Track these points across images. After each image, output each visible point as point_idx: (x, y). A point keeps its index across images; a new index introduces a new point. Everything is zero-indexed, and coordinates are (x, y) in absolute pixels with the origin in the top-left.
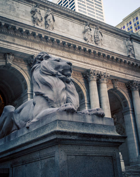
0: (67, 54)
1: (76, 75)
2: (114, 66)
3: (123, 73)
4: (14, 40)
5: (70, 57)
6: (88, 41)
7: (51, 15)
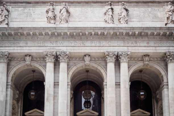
0: (80, 42)
1: (96, 60)
2: (140, 42)
3: (153, 47)
4: (27, 43)
5: (83, 45)
6: (108, 22)
7: (64, 8)
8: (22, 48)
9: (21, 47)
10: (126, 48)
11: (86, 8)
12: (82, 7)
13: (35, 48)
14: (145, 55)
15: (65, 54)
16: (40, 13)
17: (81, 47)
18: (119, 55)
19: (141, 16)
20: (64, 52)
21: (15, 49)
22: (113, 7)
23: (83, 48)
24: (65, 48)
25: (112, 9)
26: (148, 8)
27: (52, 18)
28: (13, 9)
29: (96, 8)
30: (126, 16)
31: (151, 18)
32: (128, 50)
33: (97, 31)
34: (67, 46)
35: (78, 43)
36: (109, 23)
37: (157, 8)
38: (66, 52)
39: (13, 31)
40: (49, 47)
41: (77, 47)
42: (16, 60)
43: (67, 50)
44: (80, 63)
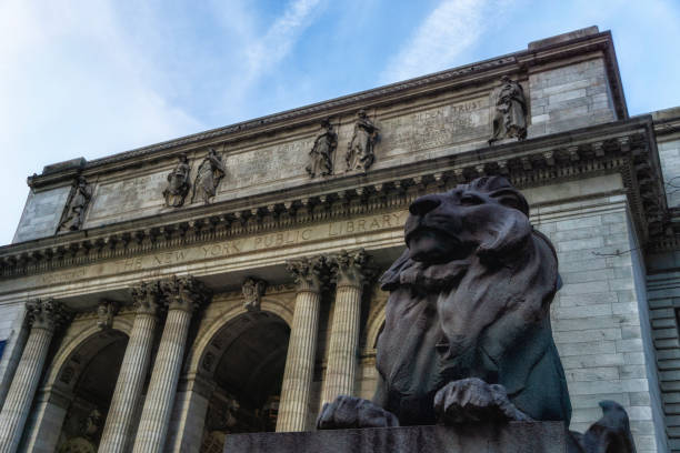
0: (227, 246)
2: (399, 213)
5: (235, 252)
6: (314, 174)
7: (208, 162)
8: (86, 284)
9: (85, 280)
10: (352, 241)
13: (116, 279)
15: (181, 284)
17: (229, 256)
18: (328, 265)
19: (417, 137)
20: (180, 279)
21: (72, 289)
23: (231, 260)
24: (186, 267)
25: (331, 136)
26: (440, 109)
27: (173, 192)
30: (363, 146)
31: (450, 136)
33: (264, 204)
34: (189, 263)
35: (224, 248)
36: (317, 174)
37: (471, 102)
38: (183, 279)
40: (147, 270)
41: (216, 259)
43: (190, 273)
44: (236, 307)
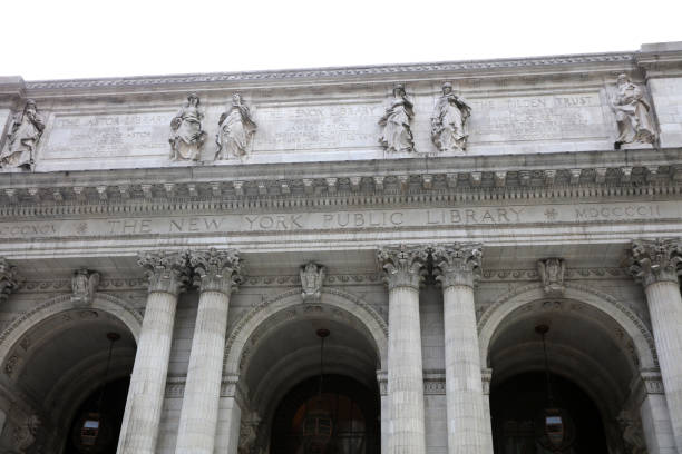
0: (282, 219)
1: (350, 283)
2: (517, 209)
3: (571, 224)
4: (83, 228)
5: (295, 227)
6: (393, 148)
7: (236, 111)
8: (61, 244)
9: (57, 239)
10: (463, 233)
11: (317, 108)
12: (303, 105)
13: (110, 243)
14: (544, 261)
15: (221, 260)
16: (150, 130)
17: (285, 233)
18: (435, 258)
19: (518, 125)
20: (219, 254)
21: (36, 249)
22: (411, 100)
23: (293, 237)
24: (224, 239)
25: (408, 106)
26: (542, 98)
27: (188, 142)
28: (60, 122)
29: (352, 106)
30: (458, 124)
31: (558, 129)
32: (472, 240)
33: (346, 175)
34: (231, 234)
35: (277, 221)
36: (398, 149)
37: (580, 96)
38: (226, 253)
39: (34, 186)
40: (164, 236)
41: (268, 234)
42: (38, 292)
43: (232, 246)
44: (286, 296)
